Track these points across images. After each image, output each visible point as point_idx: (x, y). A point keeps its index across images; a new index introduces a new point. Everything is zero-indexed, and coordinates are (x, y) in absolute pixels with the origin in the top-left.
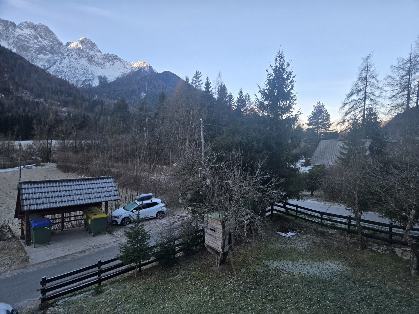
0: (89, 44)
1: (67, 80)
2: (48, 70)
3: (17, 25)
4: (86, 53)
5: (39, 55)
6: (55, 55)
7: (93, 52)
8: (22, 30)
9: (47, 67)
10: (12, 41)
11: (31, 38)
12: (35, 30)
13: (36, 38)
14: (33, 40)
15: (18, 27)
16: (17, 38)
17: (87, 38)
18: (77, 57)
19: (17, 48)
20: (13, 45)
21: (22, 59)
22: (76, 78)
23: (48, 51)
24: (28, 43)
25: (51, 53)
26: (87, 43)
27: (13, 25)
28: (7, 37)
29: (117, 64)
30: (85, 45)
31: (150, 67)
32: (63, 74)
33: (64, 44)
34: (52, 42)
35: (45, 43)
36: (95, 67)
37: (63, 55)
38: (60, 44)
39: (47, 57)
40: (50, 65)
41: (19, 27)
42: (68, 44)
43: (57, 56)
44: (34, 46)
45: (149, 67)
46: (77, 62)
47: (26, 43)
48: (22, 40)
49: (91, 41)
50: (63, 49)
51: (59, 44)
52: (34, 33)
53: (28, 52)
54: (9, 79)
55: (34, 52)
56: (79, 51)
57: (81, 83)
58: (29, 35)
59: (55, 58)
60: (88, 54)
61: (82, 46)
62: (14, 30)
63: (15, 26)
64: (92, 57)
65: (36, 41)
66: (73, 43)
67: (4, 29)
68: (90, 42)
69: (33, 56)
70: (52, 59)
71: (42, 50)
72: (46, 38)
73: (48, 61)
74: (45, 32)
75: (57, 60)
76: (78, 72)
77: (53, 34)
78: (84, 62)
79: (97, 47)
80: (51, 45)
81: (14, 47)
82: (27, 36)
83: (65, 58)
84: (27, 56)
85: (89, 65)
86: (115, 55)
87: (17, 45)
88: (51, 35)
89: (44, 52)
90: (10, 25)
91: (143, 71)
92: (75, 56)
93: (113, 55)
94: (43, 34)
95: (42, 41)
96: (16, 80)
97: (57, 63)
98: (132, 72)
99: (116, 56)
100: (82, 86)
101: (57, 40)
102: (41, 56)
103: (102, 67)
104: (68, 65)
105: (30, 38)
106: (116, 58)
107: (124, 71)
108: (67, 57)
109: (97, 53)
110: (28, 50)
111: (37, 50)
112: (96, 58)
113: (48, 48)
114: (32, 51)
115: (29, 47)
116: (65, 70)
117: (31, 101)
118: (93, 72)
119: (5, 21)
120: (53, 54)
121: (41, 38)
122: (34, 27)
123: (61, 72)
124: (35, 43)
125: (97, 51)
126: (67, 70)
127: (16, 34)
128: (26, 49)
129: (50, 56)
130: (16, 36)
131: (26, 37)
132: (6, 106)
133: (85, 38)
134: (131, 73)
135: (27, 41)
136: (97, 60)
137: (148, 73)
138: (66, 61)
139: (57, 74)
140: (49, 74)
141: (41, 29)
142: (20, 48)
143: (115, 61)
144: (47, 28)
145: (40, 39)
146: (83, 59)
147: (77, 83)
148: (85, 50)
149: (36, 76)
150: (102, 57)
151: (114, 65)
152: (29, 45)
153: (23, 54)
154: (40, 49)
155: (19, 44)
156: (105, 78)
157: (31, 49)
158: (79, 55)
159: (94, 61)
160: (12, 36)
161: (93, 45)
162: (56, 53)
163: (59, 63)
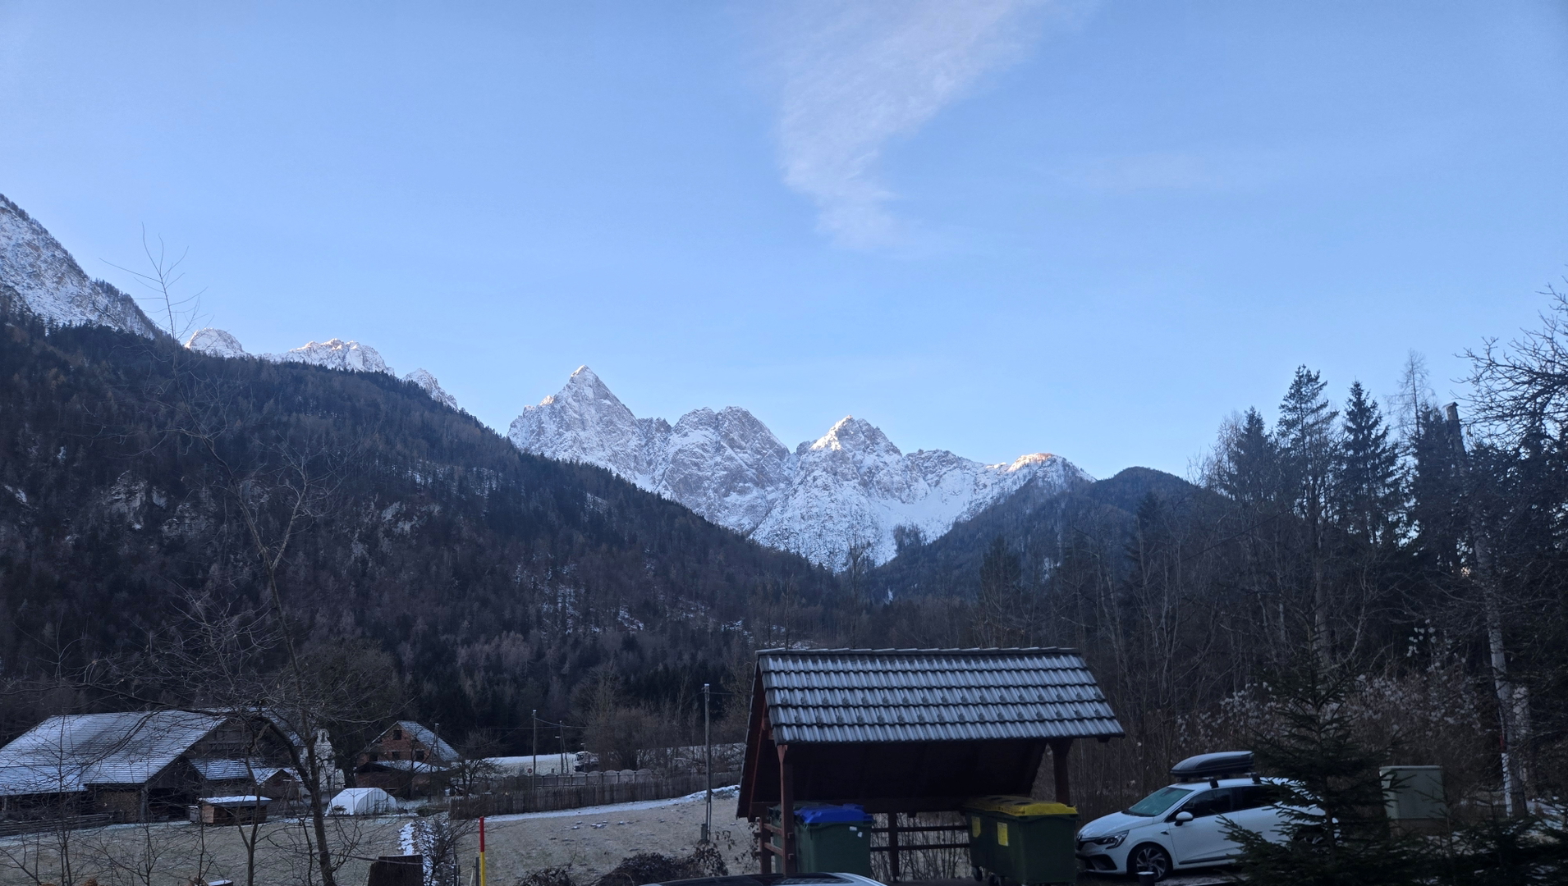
0: (861, 435)
1: (804, 556)
2: (751, 536)
3: (672, 423)
4: (854, 463)
5: (727, 496)
6: (769, 489)
7: (874, 456)
8: (686, 435)
9: (748, 527)
10: (662, 471)
11: (708, 452)
12: (716, 428)
13: (719, 449)
14: (712, 458)
15: (676, 431)
16: (674, 461)
17: (856, 419)
18: (830, 481)
19: (673, 487)
20: (664, 482)
21: (685, 511)
22: (828, 545)
23: (751, 480)
24: (699, 470)
25: (757, 484)
26: (856, 433)
27: (664, 427)
28: (650, 463)
29: (952, 478)
30: (852, 439)
31: (1065, 465)
32: (792, 539)
33: (793, 450)
34: (758, 452)
35: (743, 458)
36: (883, 501)
37: (790, 483)
38: (782, 452)
39: (748, 497)
40: (757, 520)
41: (678, 430)
42: (802, 449)
43: (773, 491)
44: (713, 475)
45: (1061, 468)
46: (830, 495)
47: (694, 470)
48: (685, 464)
49: (868, 424)
50: (790, 465)
51: (777, 453)
52: (714, 437)
53: (699, 495)
54: (655, 576)
55: (716, 491)
56: (834, 462)
57: (844, 560)
58: (703, 447)
59: (770, 497)
60: (858, 465)
61: (842, 445)
62: (666, 440)
63: (668, 428)
64: (870, 472)
65: (718, 459)
66: (815, 441)
67: (643, 443)
68: (864, 428)
69: (712, 504)
70: (760, 501)
71: (733, 480)
72: (743, 444)
73: (752, 509)
74: (742, 429)
75: (773, 501)
76: (832, 526)
77: (762, 428)
78: (850, 492)
79: (885, 438)
80: (759, 460)
81: (665, 487)
82: (696, 450)
83: (796, 491)
84: (698, 504)
85: (863, 500)
86: (944, 450)
87: (673, 478)
88: (756, 432)
89: (741, 484)
90: (658, 430)
91: (1040, 483)
92: (824, 478)
93: (935, 452)
94: (735, 436)
95: (734, 455)
96: (673, 574)
97: (775, 512)
98: (1002, 495)
99: (947, 453)
100: (844, 569)
101: (772, 444)
102: (733, 497)
103: (904, 497)
104: (804, 510)
105: (705, 454)
106: (946, 459)
107: (975, 497)
108: (801, 488)
109: (887, 458)
110: (699, 488)
111: (722, 484)
112: (885, 471)
113: (751, 473)
114: (708, 488)
115: (701, 479)
116: (797, 527)
117: (710, 631)
118: (876, 520)
119: (645, 421)
120: (763, 487)
121: (732, 448)
122: (713, 421)
123: (785, 534)
124: (716, 464)
125: (887, 451)
126: (803, 526)
127: (671, 451)
128: (692, 485)
129: (755, 493)
130: (670, 457)
131: (695, 453)
132: (649, 653)
133: (850, 420)
134: (998, 499)
135: (696, 464)
136: (886, 479)
137: (1061, 486)
138: (799, 501)
139: (776, 545)
140: (753, 546)
141: (730, 423)
142: (681, 486)
143: (944, 470)
144: (746, 414)
145: (729, 452)
146: (845, 483)
147: (832, 562)
148: (850, 455)
149: (721, 557)
150: (901, 465)
151: (942, 484)
152: (700, 473)
153: (687, 501)
154: (729, 480)
155: (678, 477)
156: (915, 533)
157: (706, 484)
158: (835, 474)
159: (878, 482)
160: (660, 459)
161: (873, 435)
162: (771, 482)
163: (779, 509)
